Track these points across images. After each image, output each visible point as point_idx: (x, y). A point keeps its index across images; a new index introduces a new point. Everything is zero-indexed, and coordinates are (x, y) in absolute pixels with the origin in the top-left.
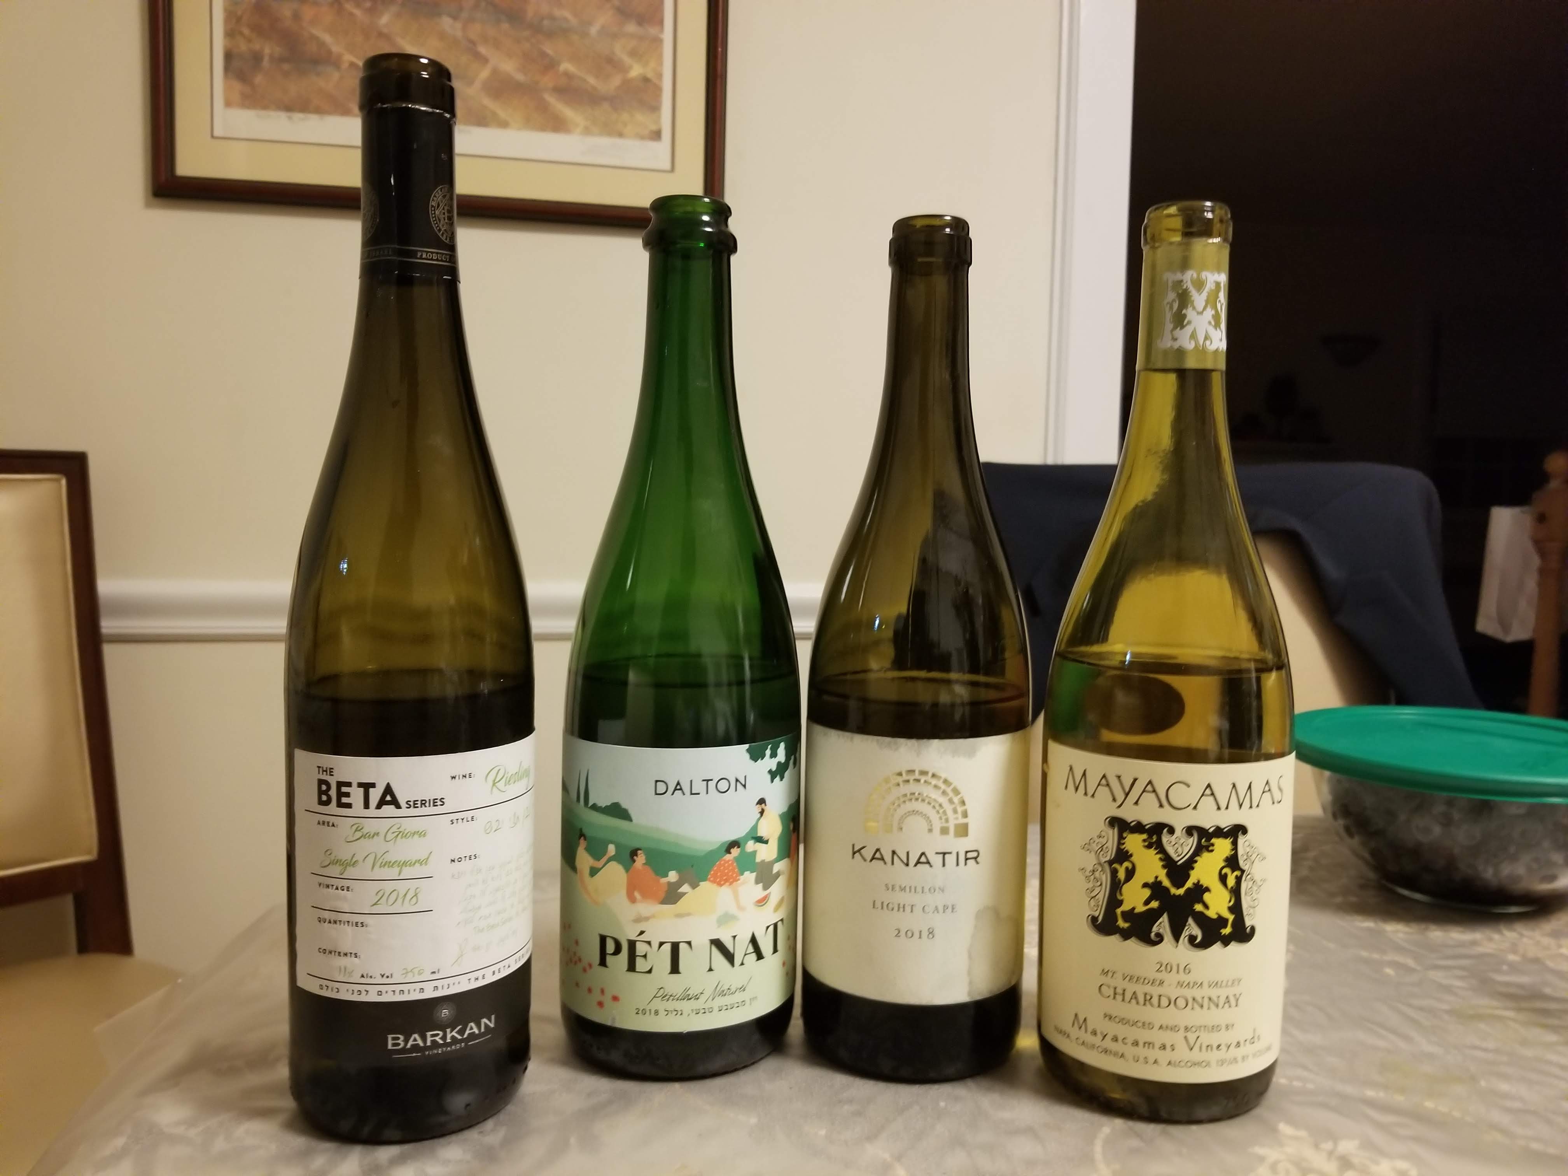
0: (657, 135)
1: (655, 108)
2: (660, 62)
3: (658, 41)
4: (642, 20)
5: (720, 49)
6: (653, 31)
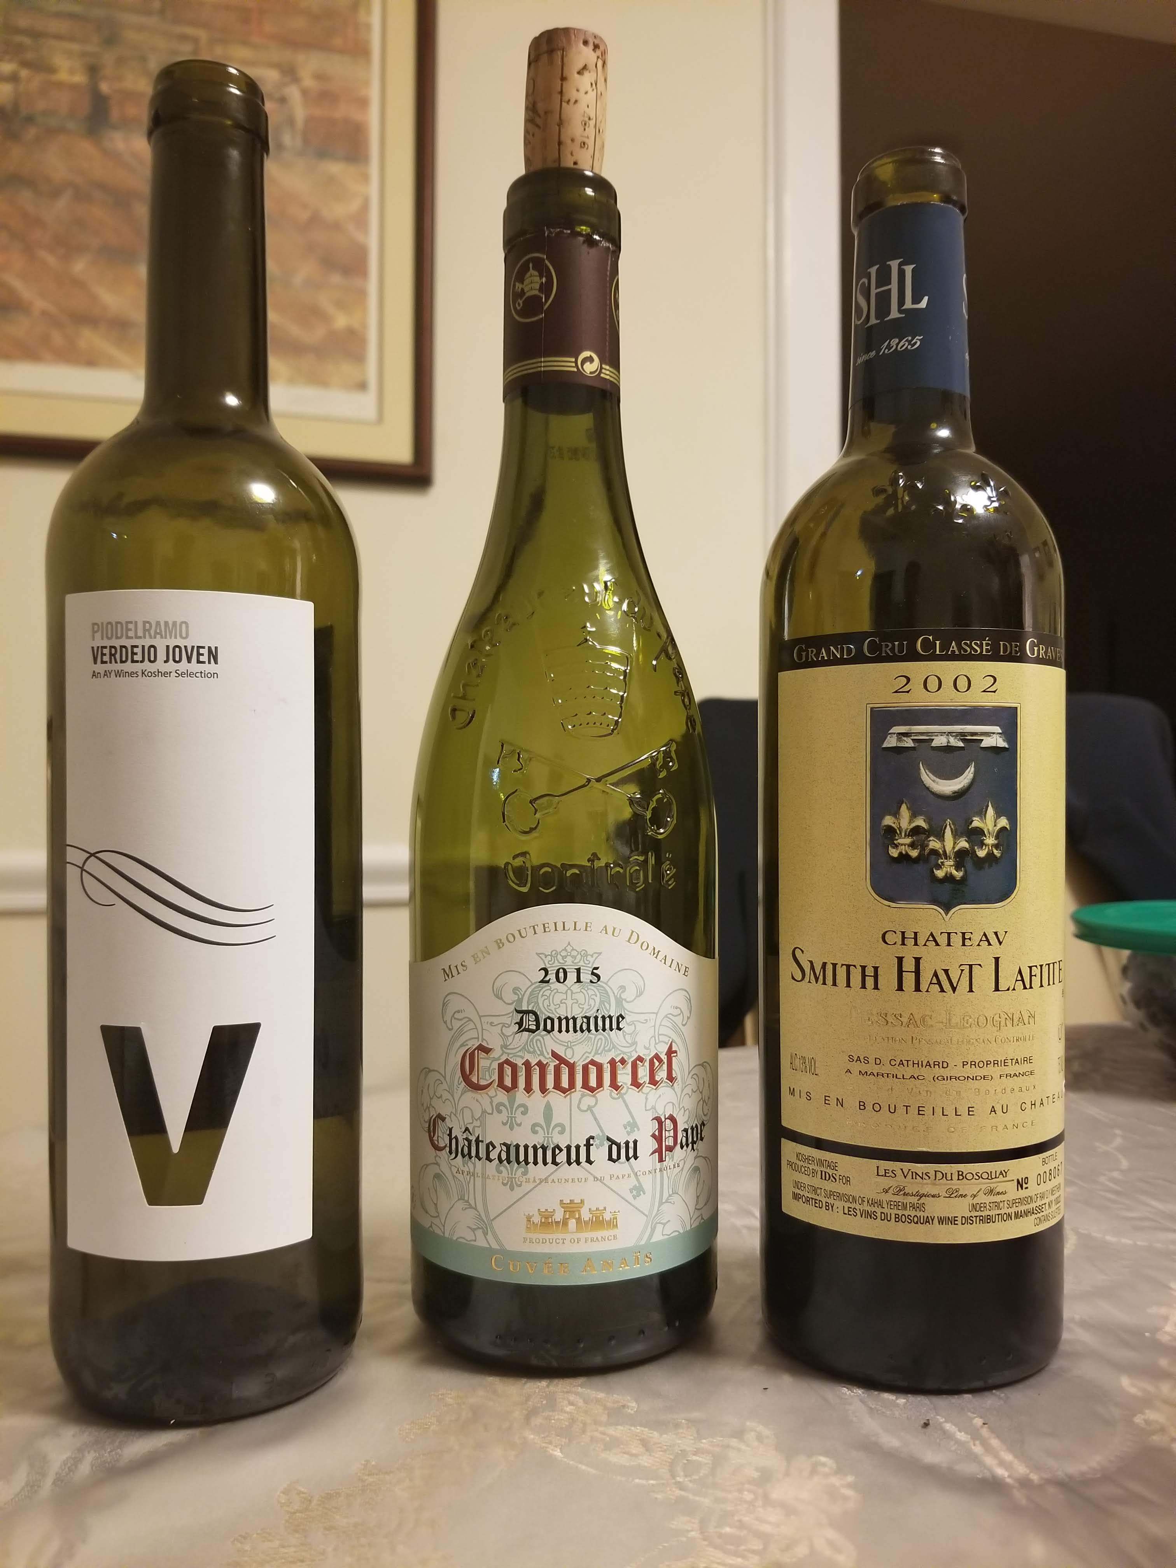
0: (362, 386)
1: (359, 357)
2: (366, 314)
3: (362, 294)
4: (346, 271)
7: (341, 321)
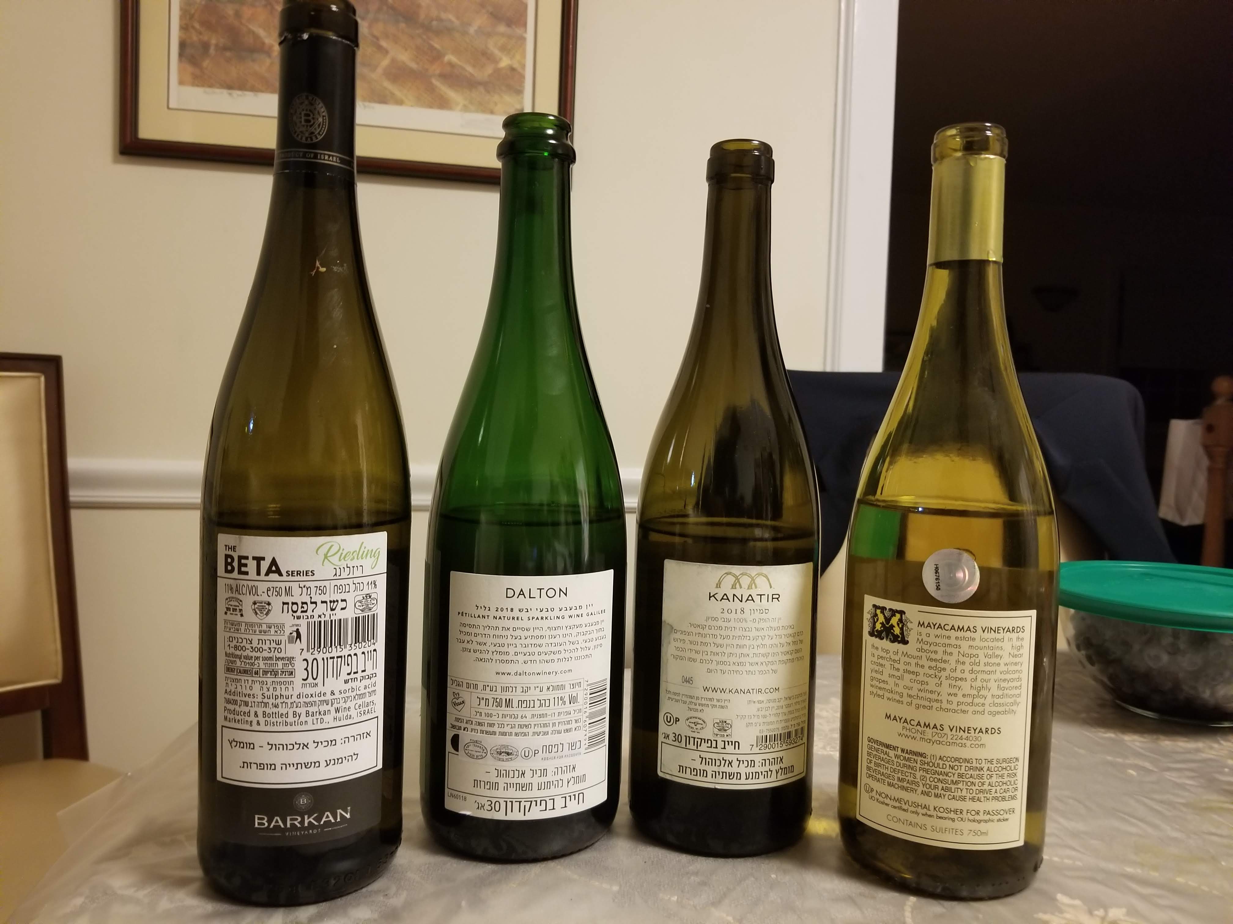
1: (520, 92)
2: (524, 56)
3: (523, 39)
4: (509, 23)
5: (571, 46)
6: (519, 31)
7: (505, 62)
